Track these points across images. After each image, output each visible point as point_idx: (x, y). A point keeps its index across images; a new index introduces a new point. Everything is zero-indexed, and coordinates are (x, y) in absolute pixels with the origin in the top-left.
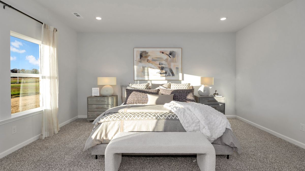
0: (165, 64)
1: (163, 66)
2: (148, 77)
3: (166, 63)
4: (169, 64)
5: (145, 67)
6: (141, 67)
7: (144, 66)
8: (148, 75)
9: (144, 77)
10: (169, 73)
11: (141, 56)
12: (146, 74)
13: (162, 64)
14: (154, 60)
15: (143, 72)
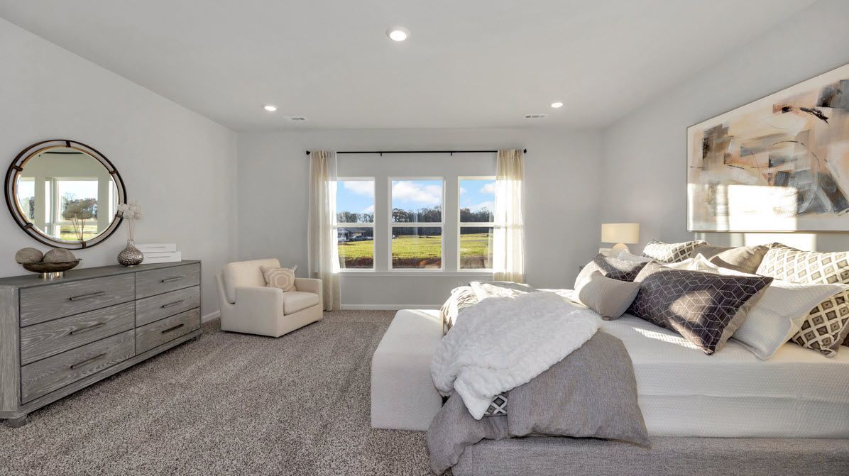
0: (795, 159)
1: (785, 168)
2: (728, 221)
3: (801, 153)
4: (819, 155)
5: (718, 183)
6: (707, 186)
7: (715, 180)
8: (727, 214)
9: (714, 221)
10: (816, 198)
11: (706, 147)
12: (721, 208)
13: (783, 161)
14: (746, 152)
15: (712, 201)
